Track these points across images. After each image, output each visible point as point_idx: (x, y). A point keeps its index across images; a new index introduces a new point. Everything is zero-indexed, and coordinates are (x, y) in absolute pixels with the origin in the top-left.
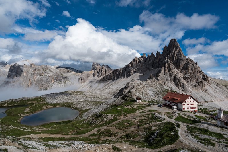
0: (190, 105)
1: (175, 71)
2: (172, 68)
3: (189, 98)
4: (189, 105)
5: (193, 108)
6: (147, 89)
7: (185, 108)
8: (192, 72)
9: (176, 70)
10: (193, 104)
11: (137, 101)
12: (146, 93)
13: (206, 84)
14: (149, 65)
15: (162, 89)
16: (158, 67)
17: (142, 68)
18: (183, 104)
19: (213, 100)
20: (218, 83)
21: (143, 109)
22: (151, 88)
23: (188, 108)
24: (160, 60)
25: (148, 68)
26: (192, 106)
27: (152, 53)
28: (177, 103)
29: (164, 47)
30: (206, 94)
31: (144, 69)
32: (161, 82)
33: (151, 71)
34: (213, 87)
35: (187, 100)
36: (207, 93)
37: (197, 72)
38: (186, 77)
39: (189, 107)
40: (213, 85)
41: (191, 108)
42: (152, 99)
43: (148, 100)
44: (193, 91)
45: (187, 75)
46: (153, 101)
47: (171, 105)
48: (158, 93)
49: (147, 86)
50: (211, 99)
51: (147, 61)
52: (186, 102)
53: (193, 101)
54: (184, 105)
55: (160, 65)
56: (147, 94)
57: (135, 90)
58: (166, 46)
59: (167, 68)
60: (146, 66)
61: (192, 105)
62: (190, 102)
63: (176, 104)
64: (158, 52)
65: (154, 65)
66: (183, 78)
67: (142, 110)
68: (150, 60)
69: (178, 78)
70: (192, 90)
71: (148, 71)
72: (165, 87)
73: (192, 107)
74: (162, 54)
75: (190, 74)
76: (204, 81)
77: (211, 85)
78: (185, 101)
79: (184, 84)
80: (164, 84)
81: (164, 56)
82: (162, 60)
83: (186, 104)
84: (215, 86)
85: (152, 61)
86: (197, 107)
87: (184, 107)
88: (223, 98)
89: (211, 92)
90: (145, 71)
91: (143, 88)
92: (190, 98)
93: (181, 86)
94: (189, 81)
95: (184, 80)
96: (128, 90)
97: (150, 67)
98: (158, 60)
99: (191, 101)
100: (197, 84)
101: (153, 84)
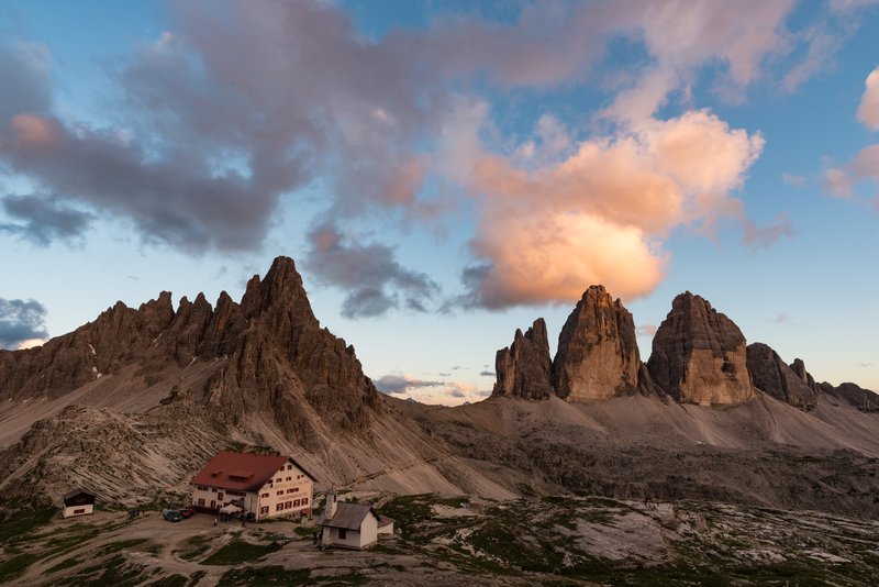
0: (285, 492)
1: (281, 374)
2: (270, 361)
3: (282, 469)
4: (282, 492)
5: (297, 503)
6: (145, 447)
7: (268, 507)
8: (334, 378)
9: (283, 367)
10: (297, 490)
11: (69, 511)
12: (136, 466)
13: (371, 416)
14: (181, 343)
15: (217, 445)
16: (221, 354)
17: (148, 354)
18: (261, 492)
19: (387, 470)
20: (402, 414)
21: (79, 547)
22: (167, 441)
23: (279, 507)
24: (231, 325)
25: (176, 356)
26: (292, 498)
27: (201, 297)
28: (241, 494)
29: (251, 282)
30: (370, 451)
31: (153, 358)
32: (220, 417)
33: (187, 368)
34: (390, 427)
35: (279, 475)
36: (374, 447)
37: (349, 377)
38: (316, 393)
39: (284, 501)
40: (389, 421)
41: (288, 505)
42: (159, 493)
43: (141, 498)
44: (332, 445)
45: (317, 387)
46: (163, 501)
47: (222, 503)
48: (194, 461)
49: (148, 432)
50: (382, 465)
51: (176, 327)
52: (274, 483)
53: (298, 477)
54: (267, 495)
55: (227, 347)
56: (138, 472)
57: (72, 458)
58: (257, 277)
59: (249, 360)
60: (169, 345)
61: (295, 493)
62: (289, 482)
63: (238, 498)
64: (224, 294)
65: (202, 344)
66: (307, 397)
67: (68, 552)
68: (186, 322)
69: (287, 398)
70: (332, 440)
71: (174, 366)
72: (236, 436)
73: (292, 500)
74: (239, 303)
75: (329, 382)
76: (366, 409)
77: (384, 421)
78: (271, 481)
79: (305, 420)
80: (235, 423)
81: (248, 312)
82: (237, 326)
83: (272, 492)
84: (394, 422)
85: (195, 326)
86: (309, 496)
87: (264, 502)
88: (412, 457)
89: (385, 441)
90: (162, 368)
91: (121, 447)
92: (290, 468)
93: (297, 426)
94: (323, 408)
95: (308, 407)
96: (32, 462)
97: (183, 351)
98: (221, 327)
99: (290, 478)
100: (347, 419)
101: (179, 422)
